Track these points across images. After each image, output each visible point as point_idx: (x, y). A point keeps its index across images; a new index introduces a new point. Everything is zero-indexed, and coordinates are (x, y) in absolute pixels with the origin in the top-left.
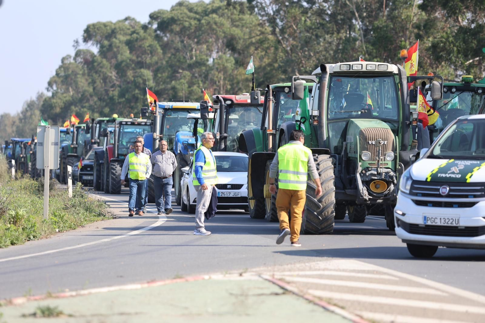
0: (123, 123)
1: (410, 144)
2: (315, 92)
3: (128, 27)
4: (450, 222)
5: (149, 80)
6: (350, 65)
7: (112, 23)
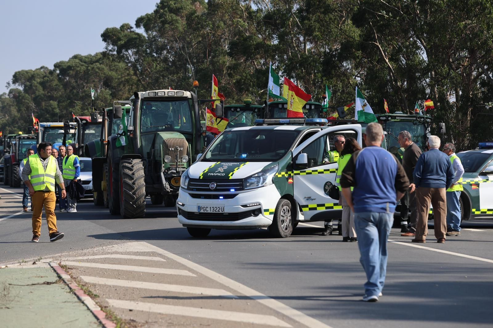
0: (22, 138)
1: (201, 150)
2: (131, 113)
3: (43, 73)
4: (217, 210)
5: (55, 108)
6: (156, 92)
7: (31, 70)
